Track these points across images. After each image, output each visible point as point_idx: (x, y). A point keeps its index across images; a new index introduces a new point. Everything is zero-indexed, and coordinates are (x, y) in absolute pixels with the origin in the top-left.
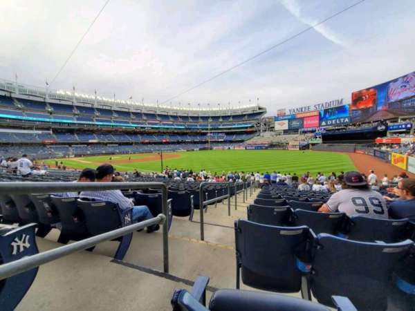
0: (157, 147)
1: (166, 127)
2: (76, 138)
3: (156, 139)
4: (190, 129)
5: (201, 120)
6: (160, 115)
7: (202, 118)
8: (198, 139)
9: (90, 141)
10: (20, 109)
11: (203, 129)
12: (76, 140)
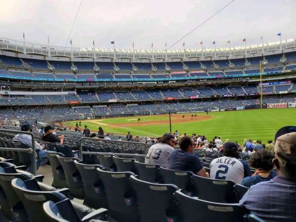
0: (183, 106)
1: (196, 77)
2: (97, 98)
3: (182, 95)
4: (231, 78)
5: (247, 64)
6: (187, 63)
7: (250, 60)
8: (244, 92)
9: (110, 101)
10: (51, 71)
11: (251, 77)
12: (97, 100)
